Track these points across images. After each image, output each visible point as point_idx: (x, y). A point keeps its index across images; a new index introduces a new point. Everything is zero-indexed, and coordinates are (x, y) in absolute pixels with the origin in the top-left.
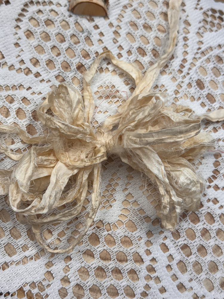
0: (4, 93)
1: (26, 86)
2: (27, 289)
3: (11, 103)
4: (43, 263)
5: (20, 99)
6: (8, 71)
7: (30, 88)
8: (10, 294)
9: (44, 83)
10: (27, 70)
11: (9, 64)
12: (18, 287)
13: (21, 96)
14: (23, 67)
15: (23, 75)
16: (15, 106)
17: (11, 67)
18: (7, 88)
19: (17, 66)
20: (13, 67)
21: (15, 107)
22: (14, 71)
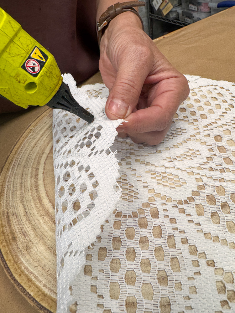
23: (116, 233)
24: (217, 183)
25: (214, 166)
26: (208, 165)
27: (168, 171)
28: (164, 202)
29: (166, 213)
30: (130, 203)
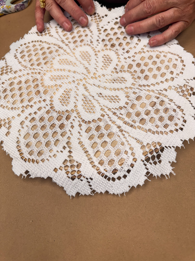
5: (86, 34)
8: (6, 64)
9: (98, 37)
12: (9, 65)
16: (83, 34)
23: (45, 115)
24: (110, 123)
25: (118, 113)
27: (93, 101)
28: (77, 116)
29: (73, 122)
30: (62, 106)
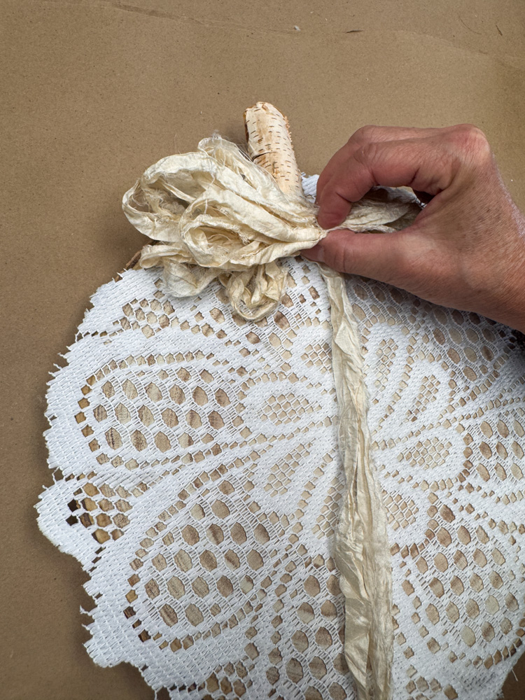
0: (175, 366)
1: (206, 352)
2: (221, 676)
3: (185, 379)
4: (242, 631)
5: (198, 374)
6: (180, 331)
7: (212, 355)
8: (197, 687)
9: (231, 346)
10: (207, 327)
11: (181, 320)
12: (208, 676)
13: (199, 368)
14: (201, 323)
15: (200, 335)
16: (192, 384)
17: (185, 325)
18: (180, 357)
19: (193, 322)
20: (186, 324)
21: (191, 386)
22: (189, 331)
23: (429, 578)
25: (462, 394)
26: (457, 398)
29: (459, 505)
